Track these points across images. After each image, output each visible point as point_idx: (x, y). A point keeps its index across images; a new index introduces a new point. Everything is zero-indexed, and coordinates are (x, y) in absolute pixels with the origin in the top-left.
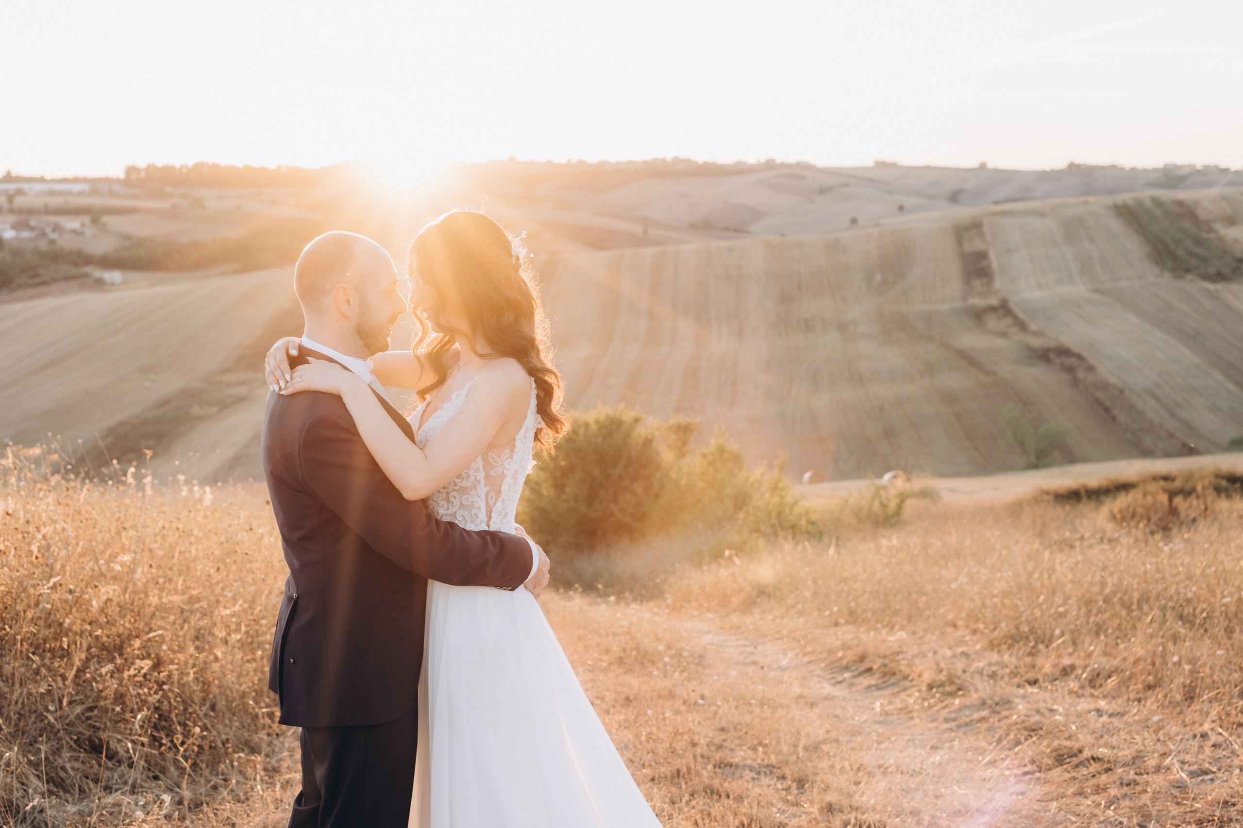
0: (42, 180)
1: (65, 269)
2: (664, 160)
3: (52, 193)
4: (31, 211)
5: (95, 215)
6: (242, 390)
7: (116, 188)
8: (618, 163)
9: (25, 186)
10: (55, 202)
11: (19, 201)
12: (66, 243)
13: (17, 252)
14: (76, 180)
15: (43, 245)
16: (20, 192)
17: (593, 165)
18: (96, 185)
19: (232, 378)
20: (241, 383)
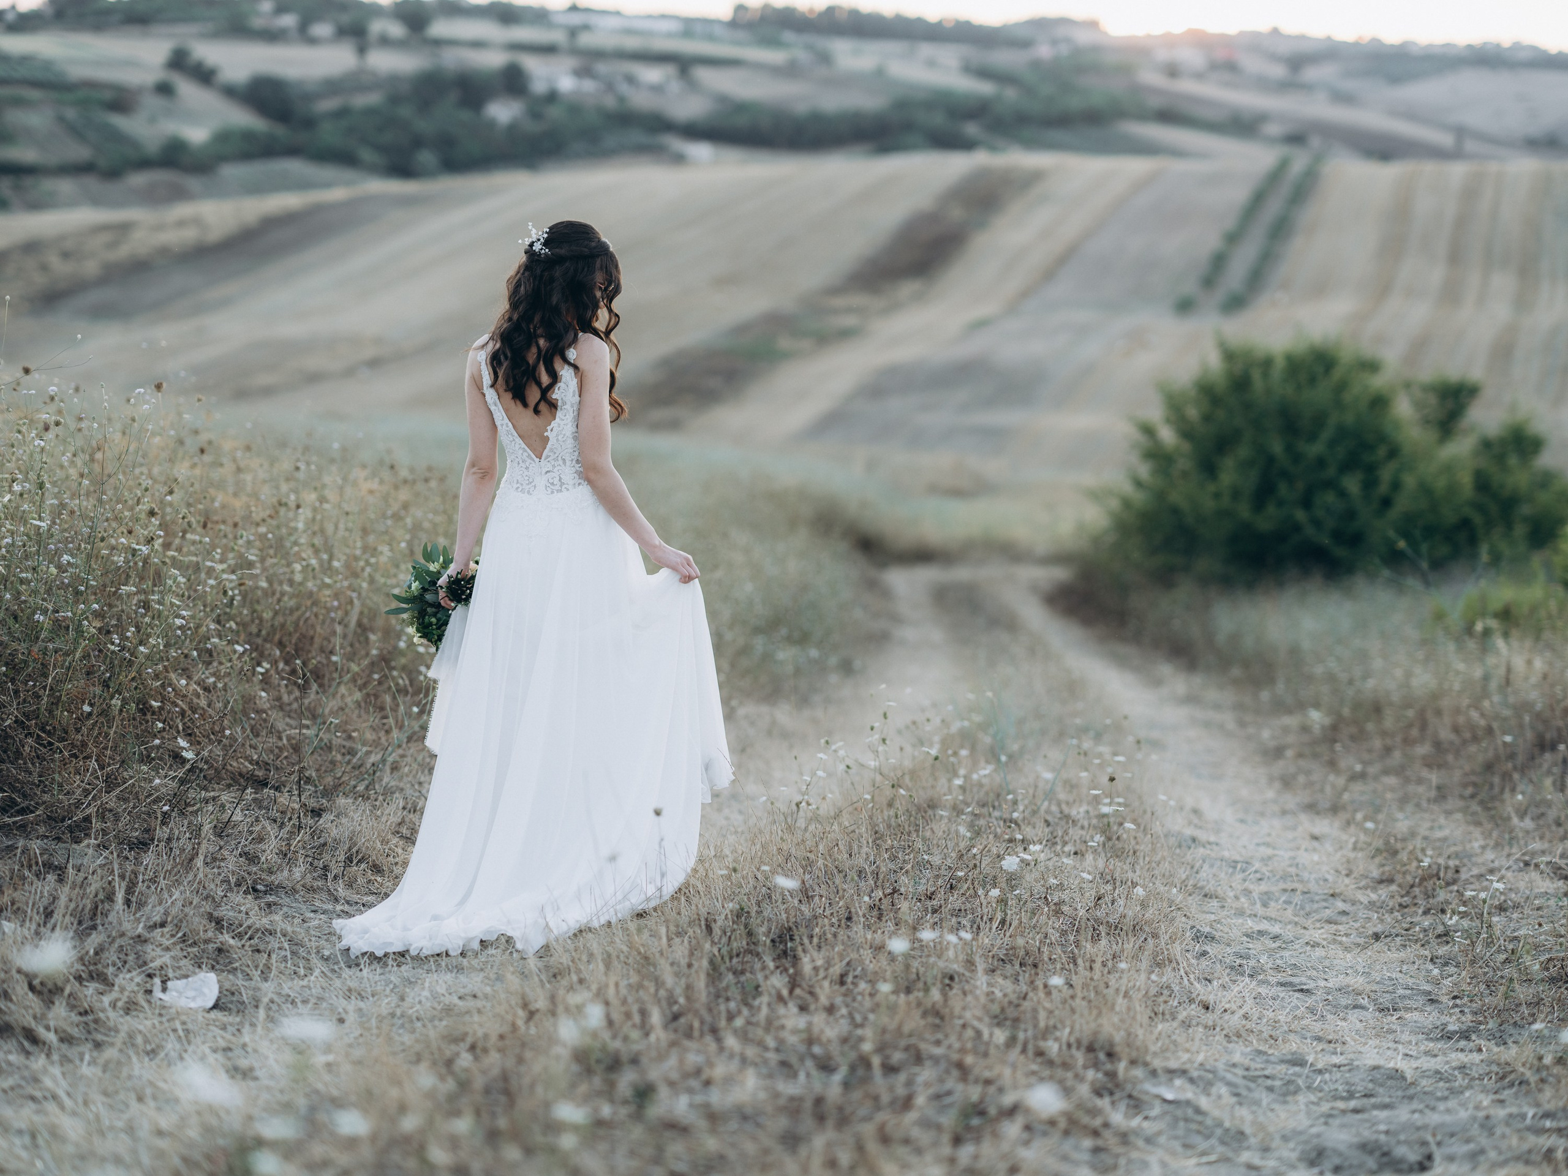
0: (618, 13)
1: (637, 136)
2: (1498, 46)
3: (629, 32)
4: (598, 54)
5: (683, 64)
6: (850, 321)
7: (718, 31)
8: (1430, 46)
9: (594, 20)
10: (632, 43)
11: (586, 40)
12: (641, 101)
13: (575, 108)
14: (663, 17)
15: (610, 102)
16: (586, 27)
17: (1392, 46)
18: (690, 27)
19: (839, 302)
20: (849, 310)
